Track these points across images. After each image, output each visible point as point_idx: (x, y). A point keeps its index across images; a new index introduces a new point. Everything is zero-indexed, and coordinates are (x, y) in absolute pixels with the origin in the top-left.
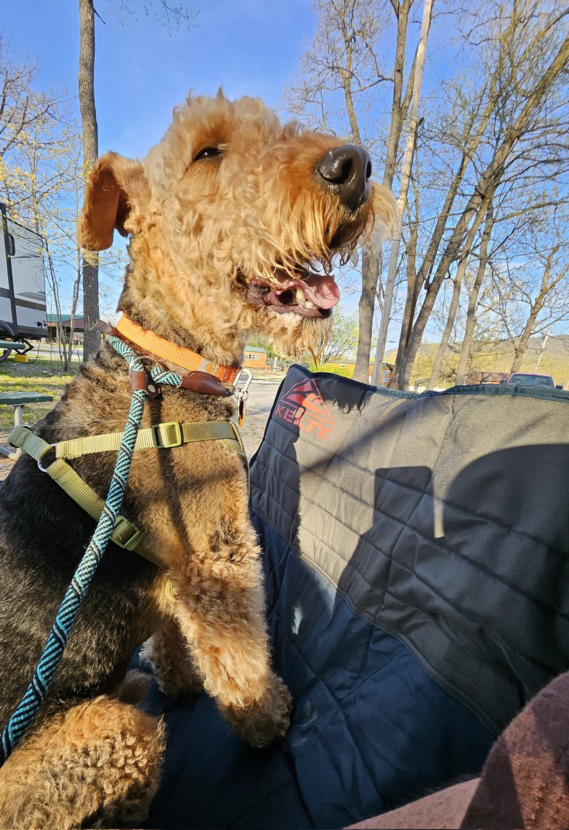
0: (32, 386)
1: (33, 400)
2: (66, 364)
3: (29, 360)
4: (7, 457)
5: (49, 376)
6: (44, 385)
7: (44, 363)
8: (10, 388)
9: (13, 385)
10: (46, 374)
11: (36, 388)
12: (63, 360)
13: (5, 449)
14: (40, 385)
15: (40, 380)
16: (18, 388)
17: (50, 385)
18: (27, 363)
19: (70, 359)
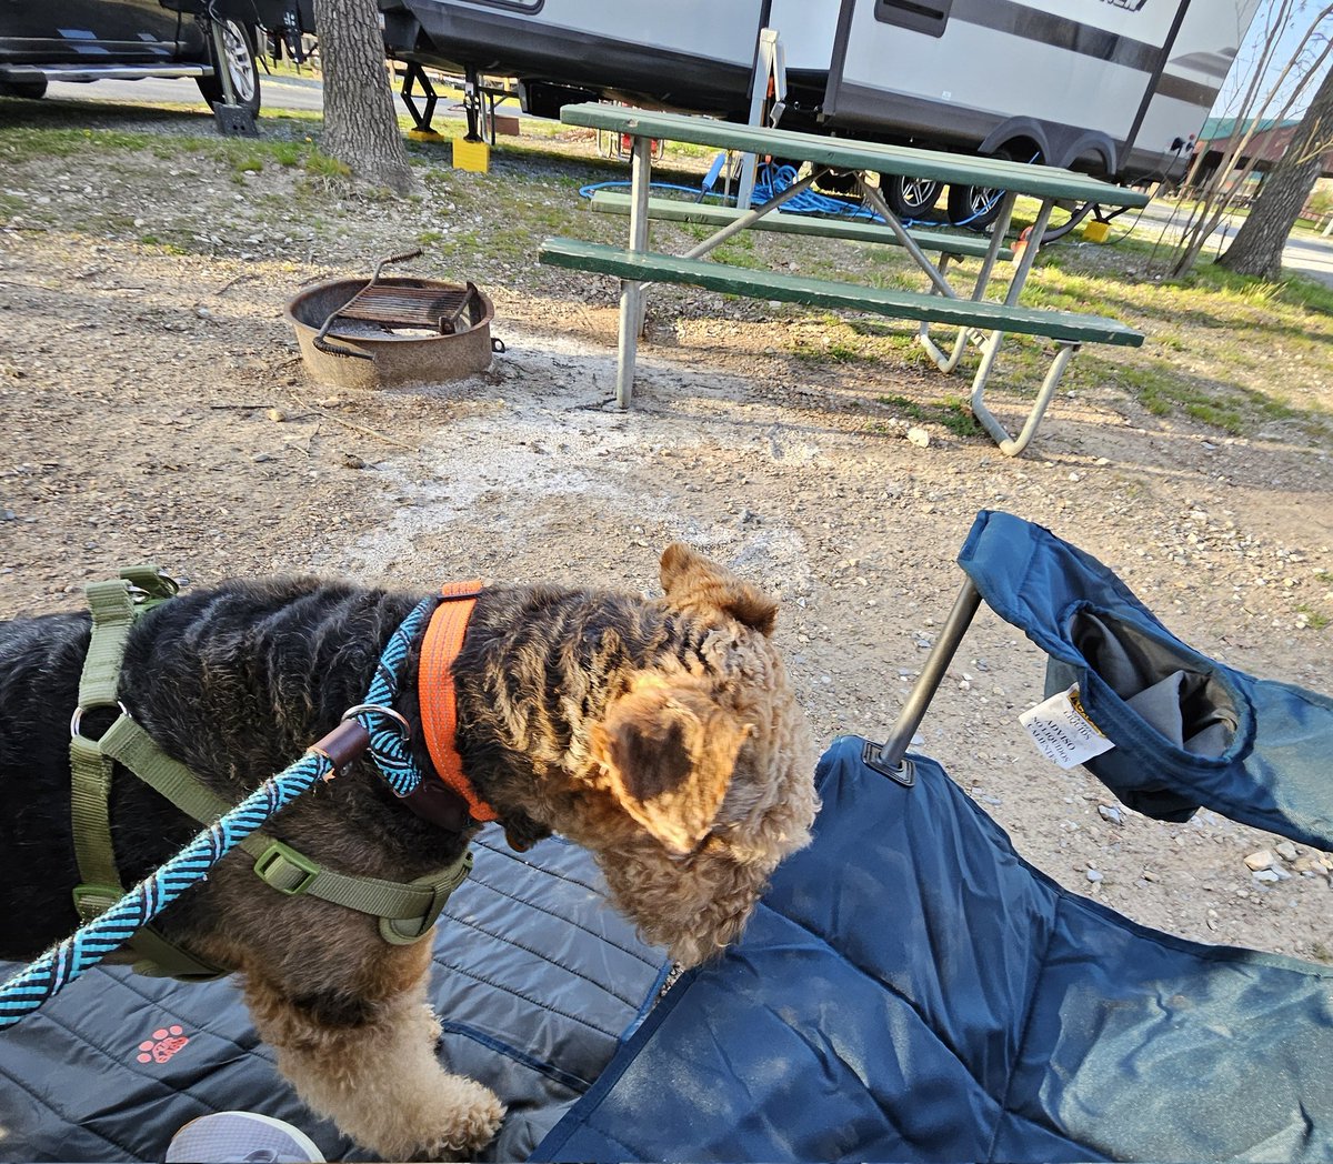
0: (1094, 300)
1: (1100, 337)
2: (1186, 256)
3: (1110, 237)
4: (996, 445)
5: (1135, 282)
6: (1116, 303)
7: (1138, 247)
8: (1054, 298)
9: (1062, 293)
10: (1131, 275)
11: (1097, 307)
12: (1185, 245)
13: (999, 426)
14: (1108, 300)
15: (1115, 288)
16: (1068, 300)
17: (1129, 305)
18: (1103, 244)
19: (1201, 244)
